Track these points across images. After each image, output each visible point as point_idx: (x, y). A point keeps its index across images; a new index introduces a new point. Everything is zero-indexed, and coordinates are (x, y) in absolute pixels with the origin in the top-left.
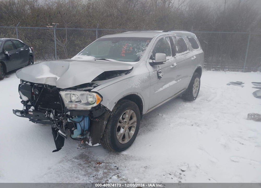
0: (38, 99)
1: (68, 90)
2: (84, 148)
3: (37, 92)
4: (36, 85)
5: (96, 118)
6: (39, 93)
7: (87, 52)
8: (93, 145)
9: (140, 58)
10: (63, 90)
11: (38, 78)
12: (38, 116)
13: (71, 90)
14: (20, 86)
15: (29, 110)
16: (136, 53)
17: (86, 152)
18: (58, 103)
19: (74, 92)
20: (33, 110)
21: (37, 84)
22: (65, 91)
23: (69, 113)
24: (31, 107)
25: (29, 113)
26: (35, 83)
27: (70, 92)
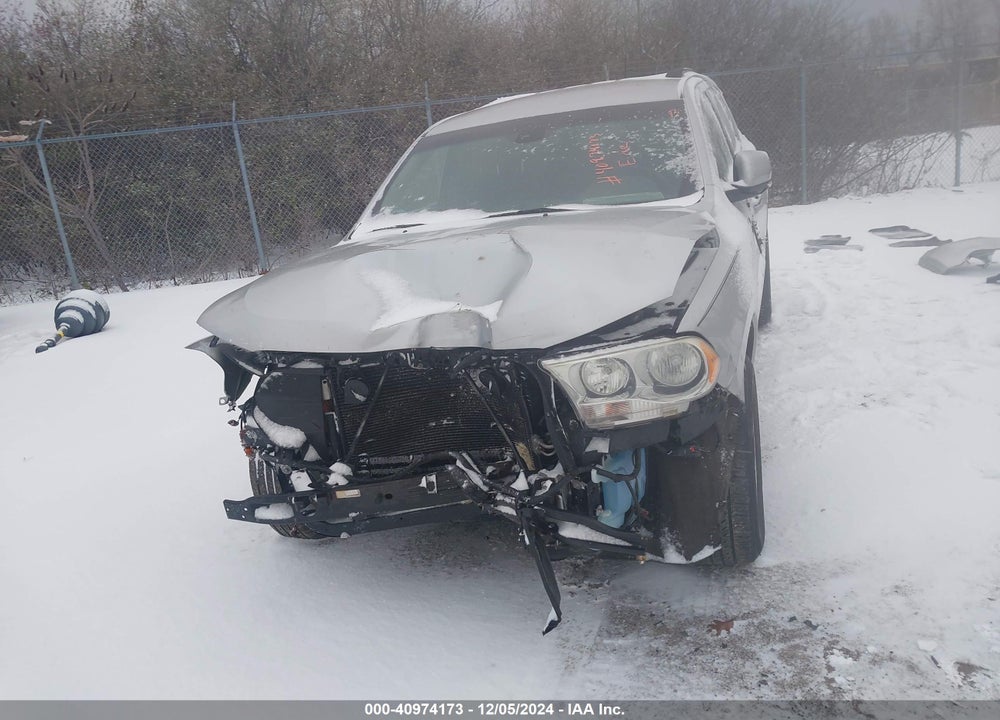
0: (363, 424)
1: (575, 349)
2: (597, 587)
3: (358, 396)
4: (349, 362)
5: (689, 444)
6: (369, 397)
7: (421, 198)
8: (688, 557)
9: (691, 180)
10: (552, 352)
11: (382, 329)
12: (389, 497)
13: (595, 346)
14: (263, 385)
15: (330, 482)
16: (661, 162)
17: (622, 598)
18: (445, 422)
19: (608, 350)
20: (346, 477)
21: (353, 356)
22: (567, 355)
23: (601, 446)
24: (331, 468)
25: (340, 495)
26: (345, 356)
27: (593, 354)
